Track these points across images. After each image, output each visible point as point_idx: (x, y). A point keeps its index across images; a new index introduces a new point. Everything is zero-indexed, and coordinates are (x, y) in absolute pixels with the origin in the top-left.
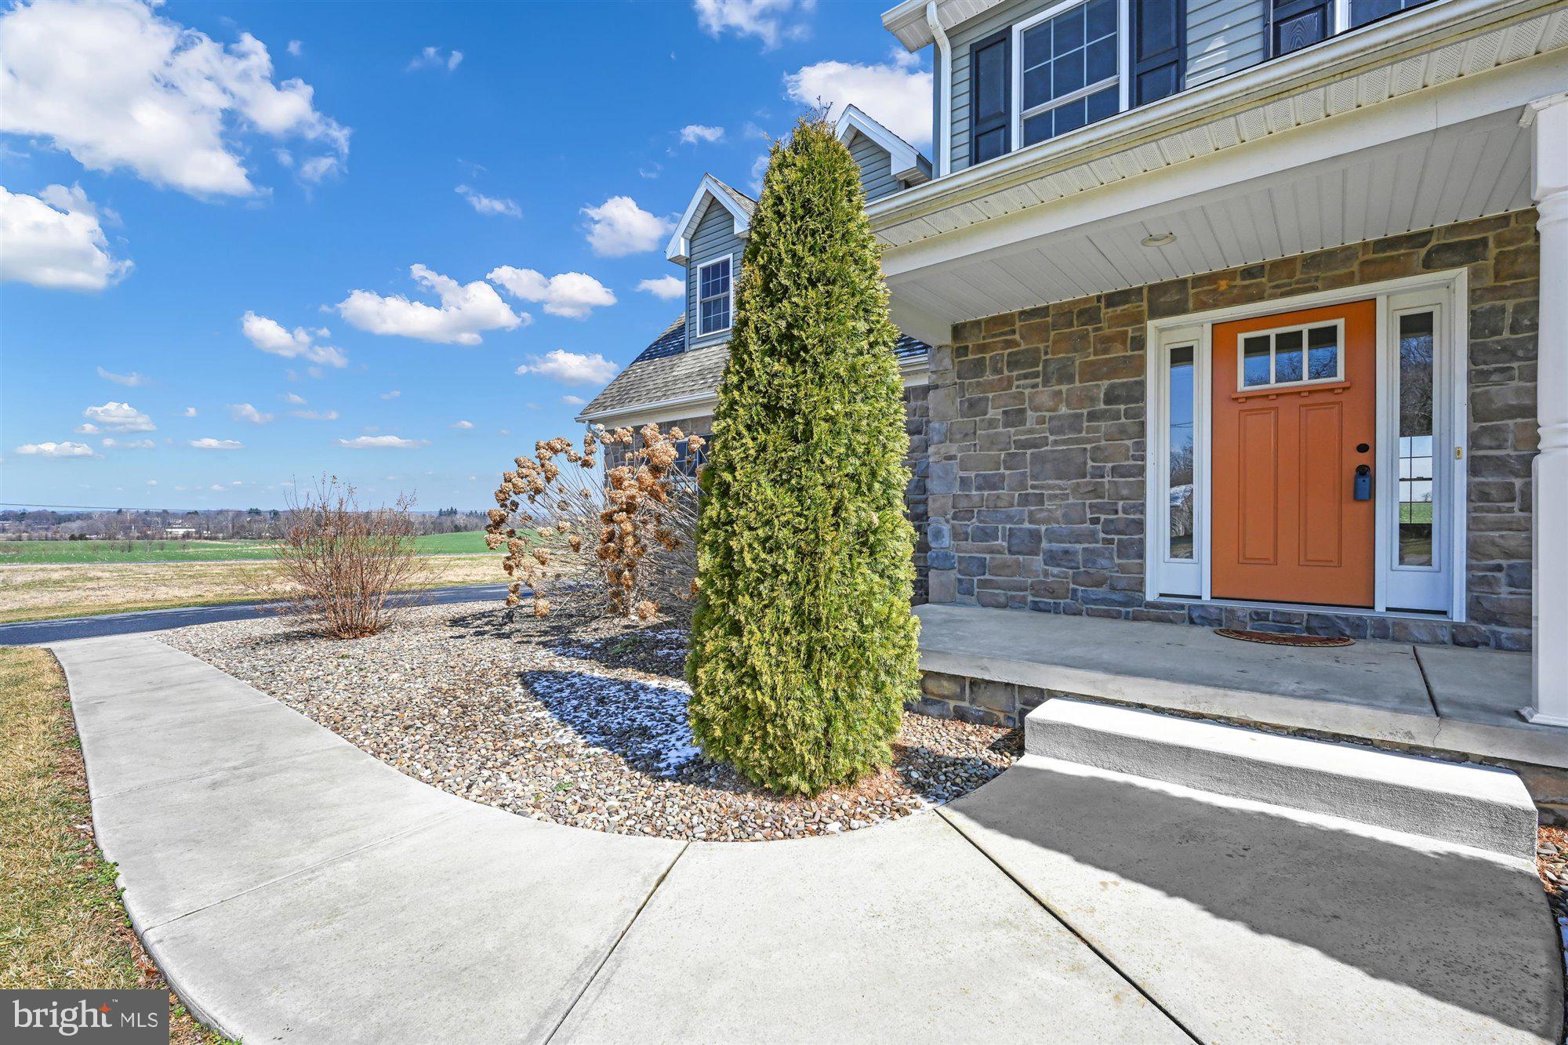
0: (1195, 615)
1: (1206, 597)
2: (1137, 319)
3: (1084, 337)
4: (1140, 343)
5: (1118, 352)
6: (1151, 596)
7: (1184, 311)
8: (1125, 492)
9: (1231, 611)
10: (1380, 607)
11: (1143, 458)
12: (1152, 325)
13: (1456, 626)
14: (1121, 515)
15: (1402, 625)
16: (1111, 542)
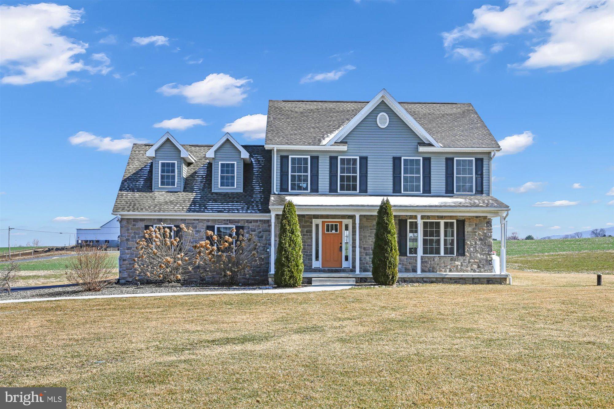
0: (320, 270)
1: (321, 267)
2: (311, 219)
3: (302, 220)
4: (312, 223)
5: (308, 224)
6: (313, 268)
7: (318, 219)
8: (309, 249)
9: (325, 269)
10: (343, 267)
11: (312, 243)
12: (313, 220)
13: (351, 269)
14: (309, 253)
15: (345, 269)
16: (307, 258)
